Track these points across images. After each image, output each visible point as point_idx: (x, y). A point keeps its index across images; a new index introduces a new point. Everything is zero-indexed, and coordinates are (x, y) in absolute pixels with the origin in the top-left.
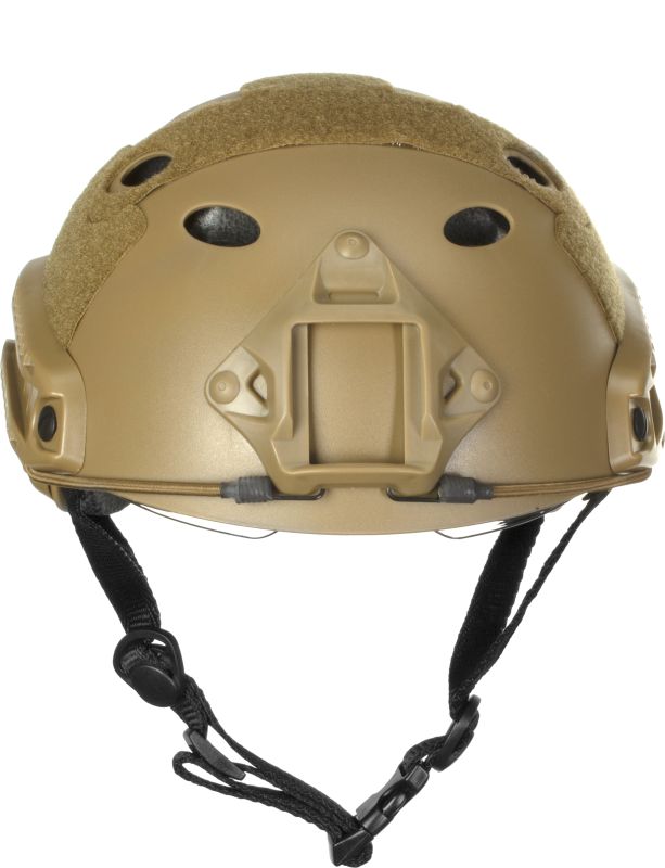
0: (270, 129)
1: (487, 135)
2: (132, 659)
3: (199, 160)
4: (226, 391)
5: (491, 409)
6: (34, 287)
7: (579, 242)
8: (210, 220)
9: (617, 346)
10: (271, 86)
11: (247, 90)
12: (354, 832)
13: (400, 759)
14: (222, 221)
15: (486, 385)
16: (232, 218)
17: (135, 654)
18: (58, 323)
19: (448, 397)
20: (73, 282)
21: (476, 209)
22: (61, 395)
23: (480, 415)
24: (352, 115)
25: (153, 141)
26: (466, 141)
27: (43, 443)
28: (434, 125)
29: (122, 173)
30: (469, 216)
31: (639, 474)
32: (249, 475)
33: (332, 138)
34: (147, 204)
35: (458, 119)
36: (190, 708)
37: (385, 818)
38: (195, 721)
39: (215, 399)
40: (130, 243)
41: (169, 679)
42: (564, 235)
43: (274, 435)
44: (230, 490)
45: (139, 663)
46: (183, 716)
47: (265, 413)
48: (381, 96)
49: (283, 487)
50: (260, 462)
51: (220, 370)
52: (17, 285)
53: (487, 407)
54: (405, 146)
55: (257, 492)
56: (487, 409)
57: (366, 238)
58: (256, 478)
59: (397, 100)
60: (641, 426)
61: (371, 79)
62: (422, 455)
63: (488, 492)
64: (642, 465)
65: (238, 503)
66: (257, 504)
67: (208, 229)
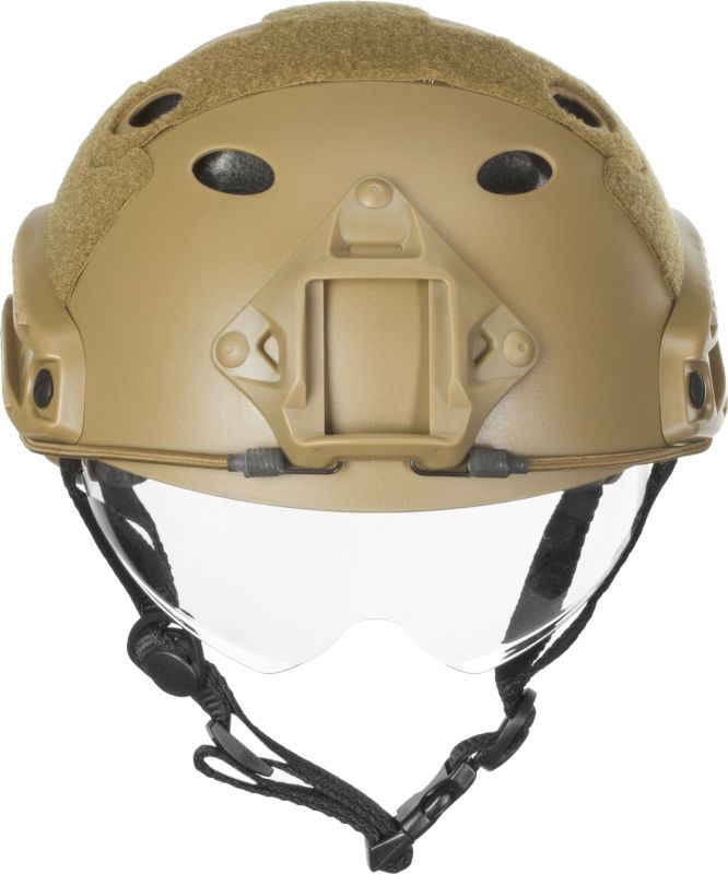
0: (290, 63)
1: (531, 70)
2: (146, 644)
3: (211, 98)
4: (234, 353)
5: (528, 373)
6: (35, 238)
7: (631, 188)
8: (221, 165)
9: (674, 303)
10: (295, 16)
11: (269, 21)
12: (393, 834)
13: (446, 756)
14: (235, 166)
15: (520, 348)
16: (246, 163)
17: (150, 639)
18: (57, 278)
19: (478, 361)
20: (74, 232)
21: (515, 152)
22: (57, 357)
23: (515, 380)
24: (381, 49)
25: (164, 77)
26: (507, 77)
27: (40, 410)
28: (472, 60)
29: (130, 113)
30: (508, 160)
31: (698, 445)
32: (260, 446)
33: (358, 75)
34: (154, 147)
35: (500, 52)
36: (212, 697)
37: (428, 820)
38: (218, 712)
39: (223, 362)
40: (134, 191)
41: (187, 666)
42: (613, 181)
43: (286, 402)
44: (237, 463)
45: (154, 649)
46: (205, 706)
47: (277, 378)
48: (415, 28)
49: (297, 460)
50: (271, 432)
51: (229, 330)
52: (19, 235)
53: (523, 371)
54: (438, 83)
55: (267, 464)
56: (522, 374)
57: (389, 184)
58: (266, 449)
59: (433, 32)
60: (699, 393)
61: (407, 8)
62: (449, 425)
63: (522, 465)
64: (700, 435)
65: (247, 477)
66: (268, 479)
67: (219, 175)
